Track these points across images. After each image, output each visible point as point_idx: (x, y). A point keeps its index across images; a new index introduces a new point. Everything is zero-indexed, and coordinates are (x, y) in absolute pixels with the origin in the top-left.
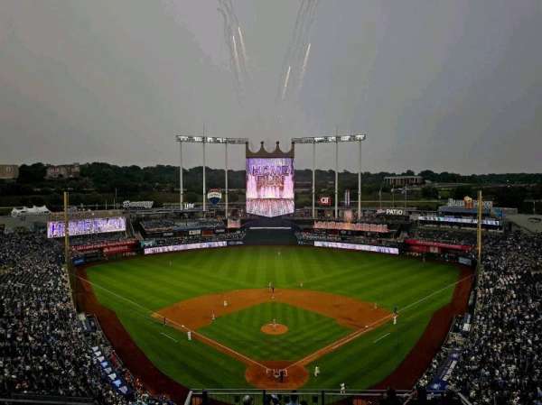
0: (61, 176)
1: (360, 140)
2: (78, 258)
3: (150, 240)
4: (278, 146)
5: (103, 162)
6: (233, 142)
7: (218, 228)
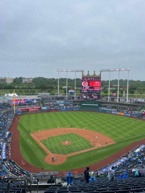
0: (26, 82)
1: (129, 70)
2: (19, 112)
3: (45, 107)
4: (94, 73)
5: (42, 77)
6: (78, 71)
7: (70, 104)
